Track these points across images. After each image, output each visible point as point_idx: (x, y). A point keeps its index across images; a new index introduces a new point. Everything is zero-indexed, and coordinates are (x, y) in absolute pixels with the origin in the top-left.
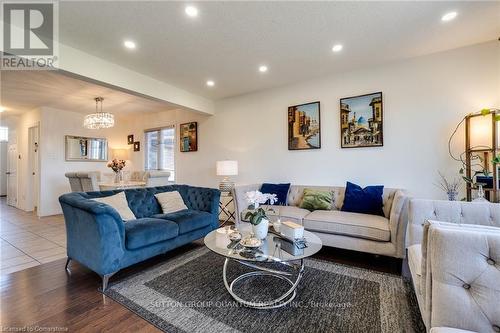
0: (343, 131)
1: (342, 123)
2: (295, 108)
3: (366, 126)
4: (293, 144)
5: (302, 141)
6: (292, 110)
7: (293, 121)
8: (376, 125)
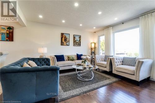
0: (74, 42)
1: (74, 40)
2: (63, 34)
3: (78, 42)
4: (62, 44)
5: (65, 43)
6: (62, 34)
7: (63, 37)
8: (80, 42)
